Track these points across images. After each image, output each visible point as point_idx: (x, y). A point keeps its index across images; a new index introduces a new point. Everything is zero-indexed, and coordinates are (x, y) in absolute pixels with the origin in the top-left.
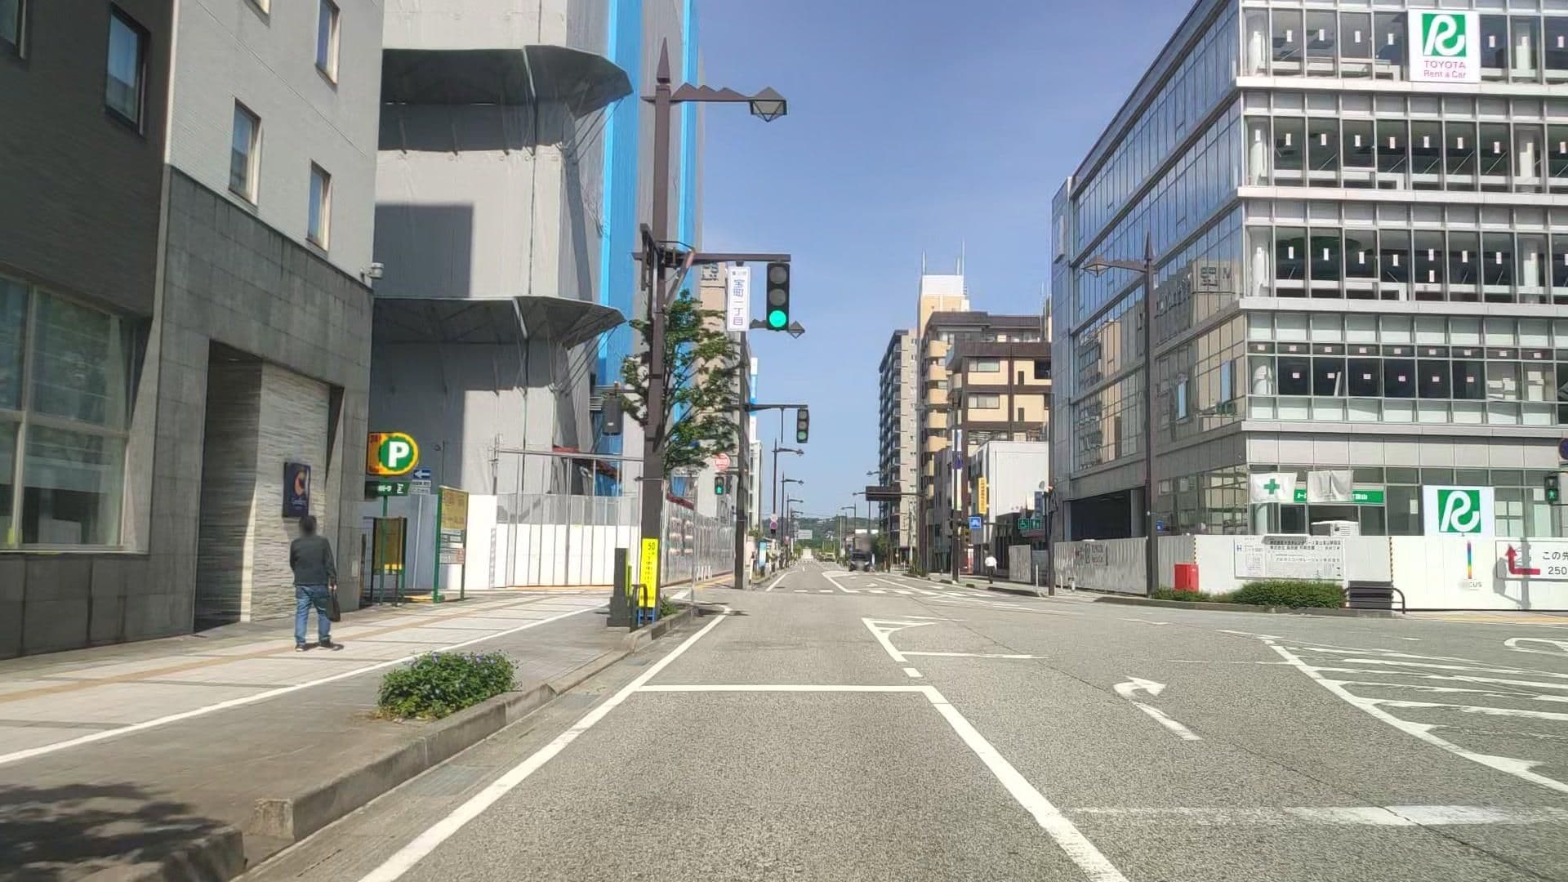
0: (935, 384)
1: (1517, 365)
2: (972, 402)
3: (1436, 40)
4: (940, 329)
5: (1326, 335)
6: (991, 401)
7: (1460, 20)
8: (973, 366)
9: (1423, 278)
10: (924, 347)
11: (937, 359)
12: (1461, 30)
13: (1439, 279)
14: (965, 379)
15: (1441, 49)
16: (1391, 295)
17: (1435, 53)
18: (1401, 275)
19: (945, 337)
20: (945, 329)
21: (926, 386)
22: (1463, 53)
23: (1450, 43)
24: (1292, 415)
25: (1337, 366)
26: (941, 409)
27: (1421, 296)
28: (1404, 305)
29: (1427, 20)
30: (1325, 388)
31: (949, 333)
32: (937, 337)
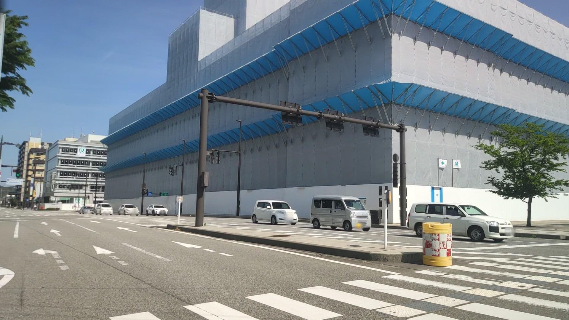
0: (30, 165)
1: (86, 185)
2: (37, 172)
3: (81, 151)
4: (33, 152)
5: (65, 182)
6: (41, 172)
7: (84, 149)
8: (37, 165)
9: (77, 176)
10: (29, 155)
11: (31, 159)
12: (84, 150)
13: (79, 176)
14: (35, 168)
15: (81, 152)
16: (73, 178)
17: (80, 153)
18: (74, 176)
19: (34, 154)
20: (35, 152)
21: (28, 165)
22: (84, 153)
23: (82, 152)
24: (60, 190)
25: (66, 185)
26: (31, 170)
27: (76, 178)
28: (75, 179)
29: (80, 149)
30: (64, 188)
31: (35, 153)
32: (32, 154)
